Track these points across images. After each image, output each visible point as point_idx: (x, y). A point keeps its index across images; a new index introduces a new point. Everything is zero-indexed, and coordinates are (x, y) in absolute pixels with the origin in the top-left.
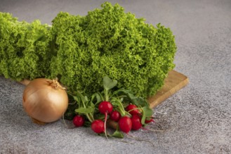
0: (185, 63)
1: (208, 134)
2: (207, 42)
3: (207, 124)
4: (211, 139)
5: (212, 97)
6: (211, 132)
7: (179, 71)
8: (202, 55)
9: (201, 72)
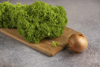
0: (80, 28)
1: (90, 58)
2: (89, 18)
3: (89, 54)
4: (91, 61)
5: (92, 42)
6: (91, 58)
7: (77, 31)
8: (87, 24)
9: (87, 31)
